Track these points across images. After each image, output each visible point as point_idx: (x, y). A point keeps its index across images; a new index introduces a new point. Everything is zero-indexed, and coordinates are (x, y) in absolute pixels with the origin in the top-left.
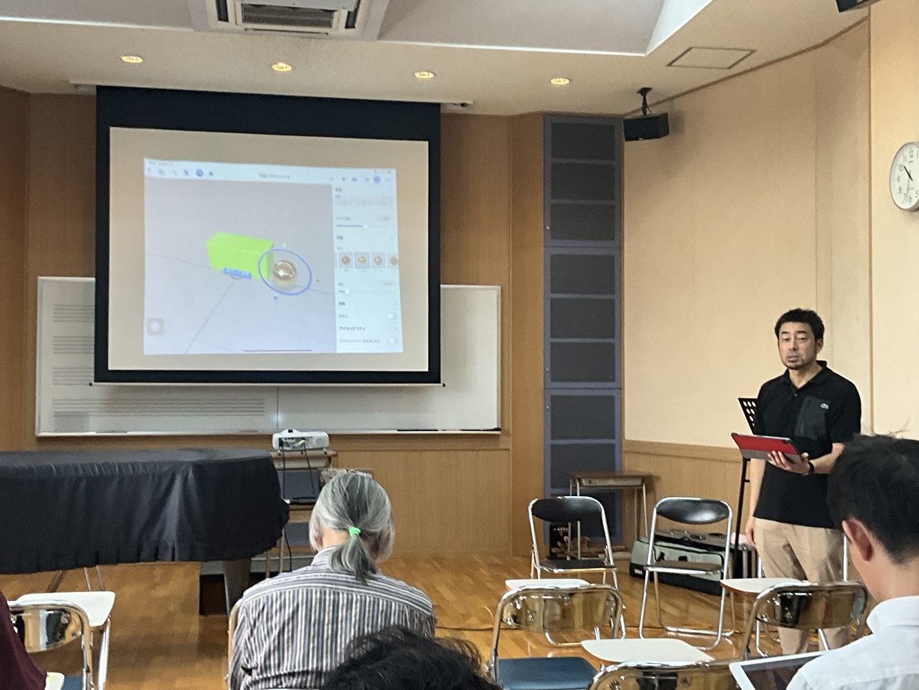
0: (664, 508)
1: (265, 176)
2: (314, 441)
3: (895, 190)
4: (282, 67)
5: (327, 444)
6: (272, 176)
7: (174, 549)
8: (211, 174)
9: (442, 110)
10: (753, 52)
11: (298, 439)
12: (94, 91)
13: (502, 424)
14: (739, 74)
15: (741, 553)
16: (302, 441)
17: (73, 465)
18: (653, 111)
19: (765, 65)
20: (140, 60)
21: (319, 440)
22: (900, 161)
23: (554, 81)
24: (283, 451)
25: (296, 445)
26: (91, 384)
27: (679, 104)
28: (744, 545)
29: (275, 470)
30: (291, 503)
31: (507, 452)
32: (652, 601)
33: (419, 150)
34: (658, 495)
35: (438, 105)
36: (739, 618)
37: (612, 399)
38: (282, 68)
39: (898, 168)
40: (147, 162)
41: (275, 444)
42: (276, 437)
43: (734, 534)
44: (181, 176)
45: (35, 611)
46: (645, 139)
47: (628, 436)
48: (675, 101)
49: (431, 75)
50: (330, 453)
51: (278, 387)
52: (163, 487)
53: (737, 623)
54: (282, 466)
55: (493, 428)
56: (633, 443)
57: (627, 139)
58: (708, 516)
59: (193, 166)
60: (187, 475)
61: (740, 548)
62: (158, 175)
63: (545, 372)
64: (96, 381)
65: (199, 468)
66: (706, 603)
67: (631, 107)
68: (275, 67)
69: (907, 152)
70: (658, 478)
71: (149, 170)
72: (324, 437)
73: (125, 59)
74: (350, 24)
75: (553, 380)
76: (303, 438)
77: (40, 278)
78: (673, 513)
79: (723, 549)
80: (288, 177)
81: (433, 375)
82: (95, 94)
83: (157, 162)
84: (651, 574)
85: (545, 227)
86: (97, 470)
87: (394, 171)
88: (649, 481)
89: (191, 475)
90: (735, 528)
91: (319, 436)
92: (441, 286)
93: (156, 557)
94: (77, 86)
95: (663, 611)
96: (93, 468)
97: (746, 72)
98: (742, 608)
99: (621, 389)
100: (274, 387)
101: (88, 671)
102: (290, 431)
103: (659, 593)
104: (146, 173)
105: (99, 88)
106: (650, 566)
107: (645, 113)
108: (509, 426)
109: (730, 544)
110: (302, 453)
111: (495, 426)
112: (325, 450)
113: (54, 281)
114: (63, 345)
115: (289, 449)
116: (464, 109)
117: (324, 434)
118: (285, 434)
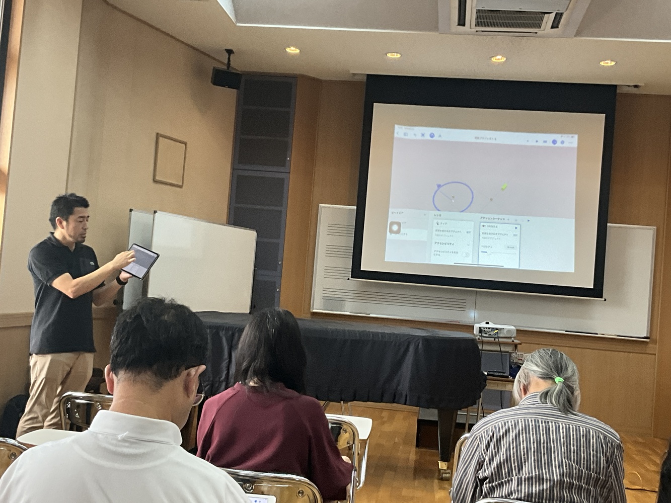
1: (478, 138)
2: (505, 331)
5: (514, 334)
6: (483, 138)
7: (406, 396)
8: (440, 136)
9: (618, 91)
11: (493, 329)
12: (365, 78)
13: (651, 333)
16: (497, 331)
17: (342, 330)
20: (399, 56)
21: (509, 331)
24: (483, 336)
25: (492, 333)
26: (348, 279)
30: (488, 375)
31: (653, 356)
33: (600, 119)
35: (615, 87)
38: (499, 59)
40: (396, 126)
41: (476, 331)
42: (477, 326)
44: (419, 137)
49: (614, 63)
50: (516, 341)
51: (476, 291)
55: (643, 336)
59: (428, 130)
60: (418, 345)
62: (403, 136)
64: (351, 278)
65: (427, 341)
68: (493, 59)
71: (397, 133)
72: (513, 329)
73: (389, 55)
74: (555, 25)
76: (497, 329)
77: (320, 205)
80: (495, 139)
81: (597, 291)
82: (365, 81)
83: (403, 127)
86: (358, 335)
87: (576, 136)
89: (420, 345)
91: (509, 328)
92: (608, 224)
93: (393, 400)
94: (354, 74)
96: (355, 334)
100: (473, 291)
102: (487, 323)
104: (396, 135)
105: (368, 75)
108: (656, 336)
110: (495, 340)
111: (645, 335)
112: (513, 339)
113: (329, 208)
114: (332, 252)
115: (487, 335)
116: (636, 89)
117: (513, 328)
118: (483, 325)
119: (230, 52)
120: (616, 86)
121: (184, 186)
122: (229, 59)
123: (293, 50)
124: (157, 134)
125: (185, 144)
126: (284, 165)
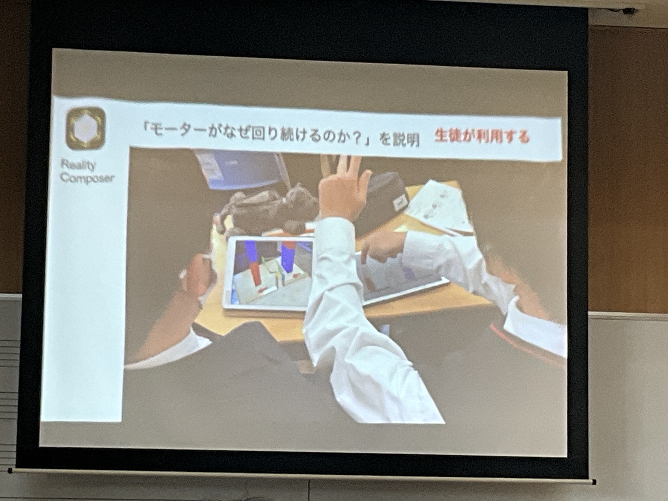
9: (591, 21)
26: (10, 471)
33: (556, 82)
35: (583, 13)
51: (309, 480)
64: (17, 466)
81: (575, 465)
100: (301, 480)
116: (629, 17)
120: (586, 10)
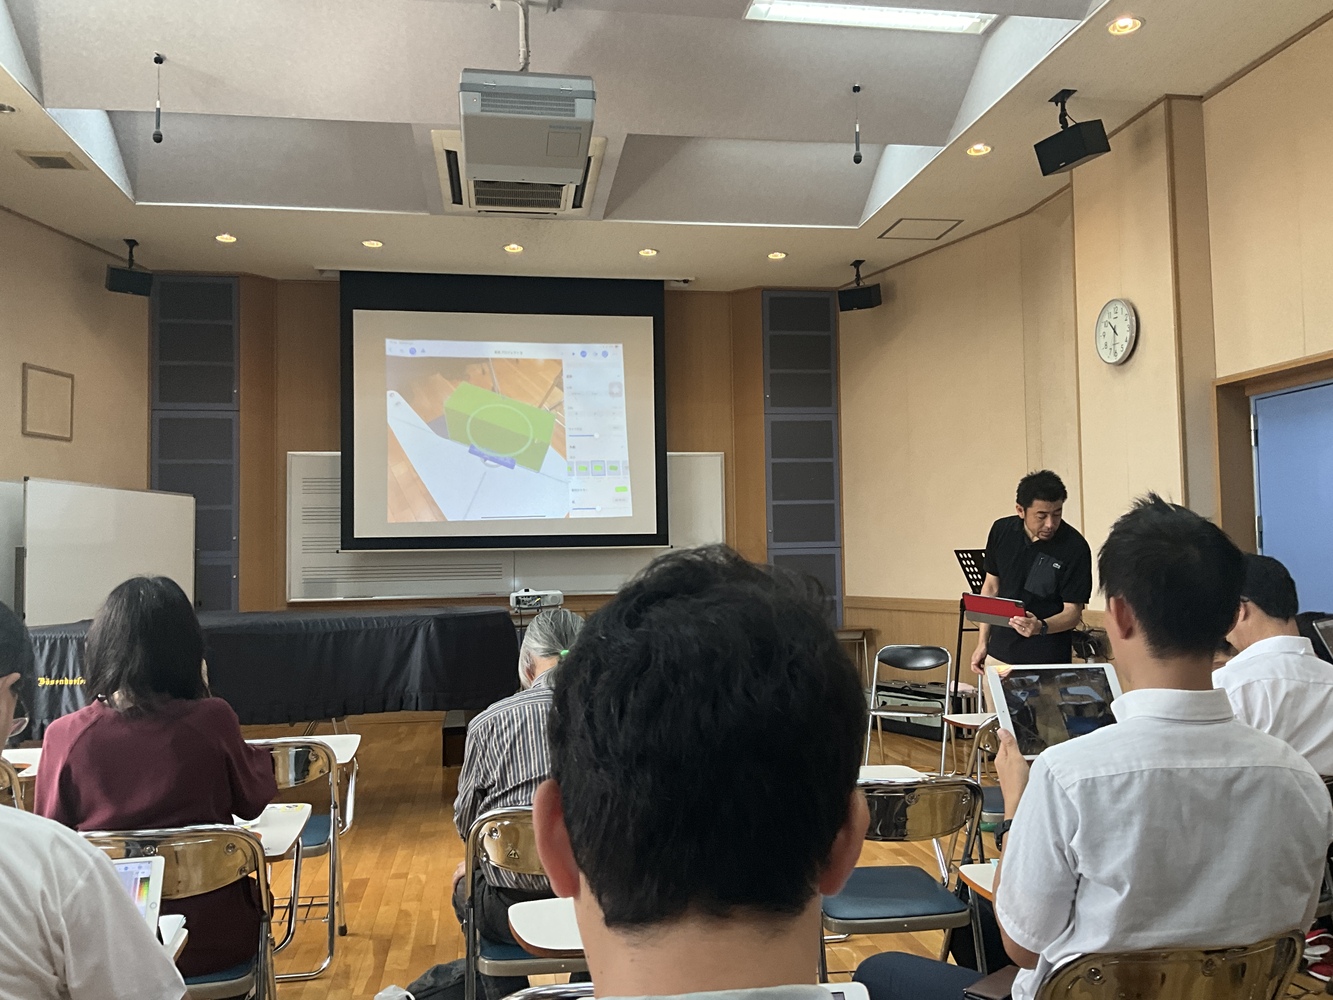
0: (885, 655)
1: (498, 352)
2: (550, 597)
3: (1101, 345)
4: (514, 248)
5: (562, 602)
6: (505, 352)
7: (417, 698)
9: (666, 288)
10: (960, 222)
11: (534, 597)
12: (338, 276)
14: (947, 245)
15: (960, 699)
16: (539, 599)
17: (321, 620)
18: (866, 283)
19: (974, 234)
20: (380, 245)
21: (554, 597)
22: (1106, 318)
23: (771, 256)
24: (520, 609)
25: (533, 603)
26: (337, 552)
27: (890, 275)
28: (963, 692)
29: (514, 627)
32: (876, 747)
33: (646, 323)
34: (878, 645)
35: (661, 283)
36: (960, 760)
37: (832, 556)
39: (1103, 325)
40: (388, 341)
41: (512, 603)
42: (513, 596)
43: (953, 682)
45: (283, 749)
46: (859, 308)
47: (849, 592)
48: (886, 272)
49: (655, 253)
51: (514, 551)
52: (407, 642)
53: (958, 766)
54: (519, 623)
56: (853, 598)
57: (842, 310)
58: (928, 662)
59: (407, 344)
60: (429, 629)
61: (959, 695)
62: (397, 353)
63: (768, 533)
64: (342, 549)
65: (440, 621)
66: (928, 748)
67: (845, 279)
68: (507, 249)
69: (1111, 310)
70: (878, 632)
71: (390, 350)
72: (559, 595)
73: (366, 244)
74: (577, 204)
75: (775, 540)
76: (539, 597)
77: (289, 452)
78: (895, 661)
79: (944, 697)
80: (522, 353)
81: (661, 537)
82: (339, 278)
83: (398, 342)
84: (875, 717)
85: (765, 396)
86: (343, 624)
87: (621, 346)
88: (869, 635)
89: (432, 628)
90: (954, 677)
91: (554, 594)
92: (668, 453)
93: (400, 706)
94: (322, 271)
95: (887, 756)
96: (340, 624)
97: (954, 242)
98: (962, 752)
99: (841, 548)
100: (510, 551)
101: (335, 807)
102: (527, 590)
103: (883, 739)
104: (388, 352)
105: (342, 272)
106: (873, 710)
107: (858, 285)
109: (950, 692)
113: (303, 456)
114: (311, 516)
115: (526, 606)
116: (686, 285)
117: (559, 592)
118: (522, 593)
119: (132, 243)
120: (663, 281)
121: (74, 438)
122: (131, 252)
123: (226, 238)
124: (24, 365)
125: (71, 377)
126: (229, 400)
